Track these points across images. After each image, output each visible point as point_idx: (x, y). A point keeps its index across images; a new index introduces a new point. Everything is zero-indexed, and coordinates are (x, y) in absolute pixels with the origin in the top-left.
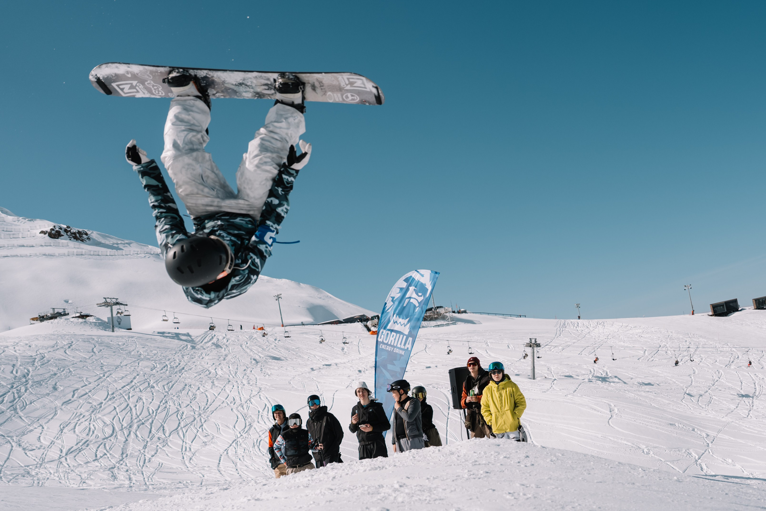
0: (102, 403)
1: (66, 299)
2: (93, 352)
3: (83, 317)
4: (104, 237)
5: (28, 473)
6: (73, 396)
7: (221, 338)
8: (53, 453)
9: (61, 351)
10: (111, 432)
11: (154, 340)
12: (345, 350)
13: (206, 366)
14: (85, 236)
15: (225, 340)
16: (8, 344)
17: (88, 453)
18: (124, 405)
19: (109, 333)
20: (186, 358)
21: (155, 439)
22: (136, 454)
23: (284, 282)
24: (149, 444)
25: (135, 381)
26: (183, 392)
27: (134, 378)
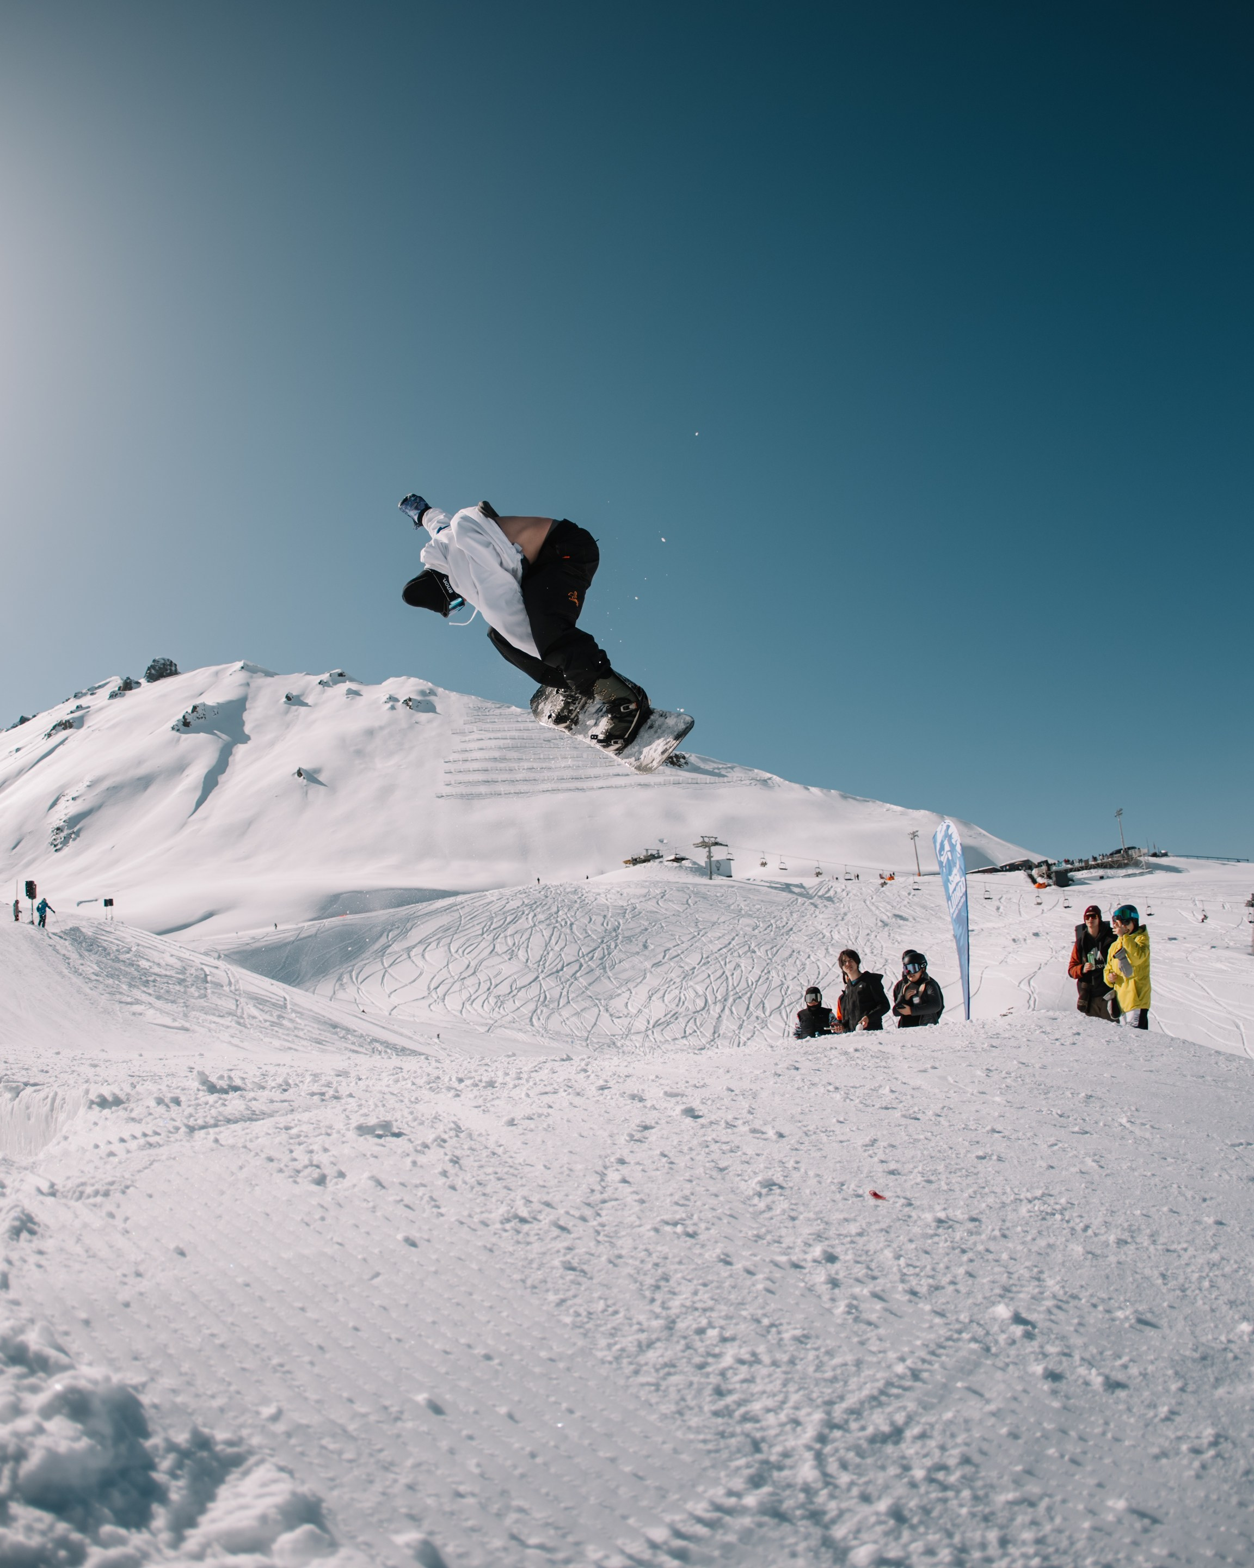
0: (694, 968)
1: (661, 838)
2: (687, 903)
3: (678, 860)
4: (704, 760)
5: (614, 1043)
6: (664, 957)
7: (839, 890)
8: (640, 1024)
9: (654, 902)
10: (703, 1005)
11: (758, 891)
12: (1001, 910)
13: (820, 927)
14: (682, 760)
15: (844, 894)
16: (601, 891)
17: (676, 1028)
18: (719, 973)
19: (704, 880)
20: (795, 916)
21: (753, 1018)
22: (730, 1035)
23: (922, 815)
24: (745, 1024)
25: (733, 943)
26: (790, 960)
27: (733, 939)
